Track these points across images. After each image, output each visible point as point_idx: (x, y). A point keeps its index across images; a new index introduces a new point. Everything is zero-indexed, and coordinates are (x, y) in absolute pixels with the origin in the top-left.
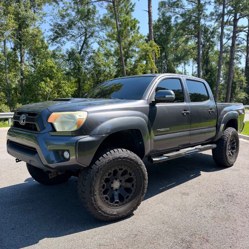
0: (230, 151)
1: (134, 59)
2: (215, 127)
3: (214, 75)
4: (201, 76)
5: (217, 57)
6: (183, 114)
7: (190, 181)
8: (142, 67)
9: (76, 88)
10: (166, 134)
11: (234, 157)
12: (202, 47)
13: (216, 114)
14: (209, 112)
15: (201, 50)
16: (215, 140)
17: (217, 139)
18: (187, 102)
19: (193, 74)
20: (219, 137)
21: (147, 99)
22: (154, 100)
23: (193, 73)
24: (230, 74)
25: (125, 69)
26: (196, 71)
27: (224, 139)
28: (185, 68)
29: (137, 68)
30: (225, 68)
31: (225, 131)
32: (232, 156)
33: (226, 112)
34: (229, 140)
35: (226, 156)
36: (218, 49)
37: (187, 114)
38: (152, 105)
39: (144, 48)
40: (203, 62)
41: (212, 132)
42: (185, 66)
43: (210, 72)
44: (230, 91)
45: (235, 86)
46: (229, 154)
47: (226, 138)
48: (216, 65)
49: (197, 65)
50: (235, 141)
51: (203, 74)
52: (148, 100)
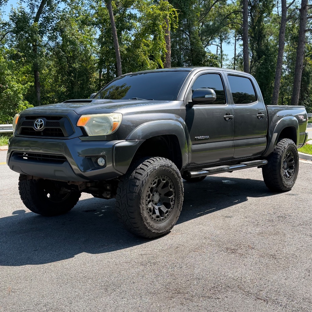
0: (286, 171)
1: (133, 32)
2: (266, 138)
3: (271, 61)
4: (250, 60)
5: (277, 27)
6: (225, 118)
7: (234, 206)
8: (148, 46)
9: (30, 84)
10: (206, 143)
11: (292, 179)
12: (251, 9)
13: (267, 119)
14: (258, 117)
15: (250, 14)
16: (265, 154)
17: (268, 153)
18: (229, 104)
19: (236, 58)
20: (271, 151)
21: (182, 99)
22: (191, 101)
23: (235, 56)
24: (299, 58)
25: (119, 50)
26: (241, 53)
27: (278, 153)
28: (221, 47)
29: (139, 47)
30: (291, 48)
31: (280, 143)
32: (289, 177)
33: (280, 117)
34: (284, 155)
35: (280, 176)
36: (278, 12)
37: (229, 119)
38: (189, 106)
39: (150, 12)
40: (252, 37)
41: (262, 145)
42: (221, 43)
43: (265, 55)
44: (300, 88)
45: (308, 79)
46: (284, 173)
47: (281, 151)
48: (276, 41)
49: (241, 42)
50: (292, 157)
51: (253, 57)
52: (184, 101)
